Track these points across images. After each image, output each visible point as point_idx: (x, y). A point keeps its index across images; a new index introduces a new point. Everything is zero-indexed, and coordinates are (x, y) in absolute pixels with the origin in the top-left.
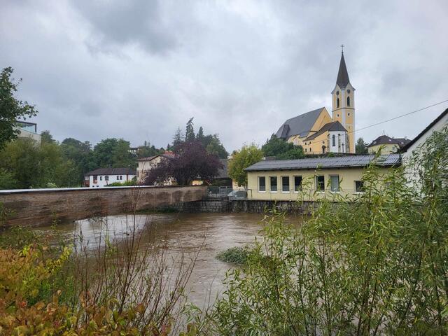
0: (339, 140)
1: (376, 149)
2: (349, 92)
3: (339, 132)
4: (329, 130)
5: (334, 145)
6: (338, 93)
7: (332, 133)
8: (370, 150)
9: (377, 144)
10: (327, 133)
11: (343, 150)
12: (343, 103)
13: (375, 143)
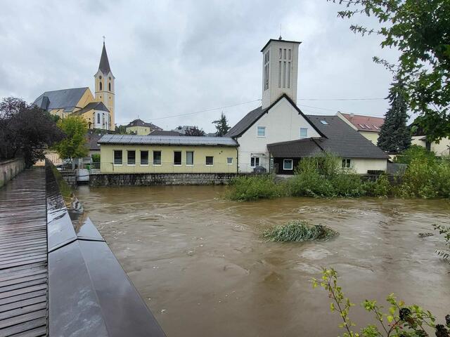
0: (104, 119)
1: (133, 129)
2: (110, 78)
3: (103, 112)
4: (94, 109)
5: (99, 122)
6: (100, 78)
7: (97, 112)
8: (128, 130)
9: (134, 126)
10: (92, 111)
11: (107, 128)
12: (105, 87)
13: (132, 124)
